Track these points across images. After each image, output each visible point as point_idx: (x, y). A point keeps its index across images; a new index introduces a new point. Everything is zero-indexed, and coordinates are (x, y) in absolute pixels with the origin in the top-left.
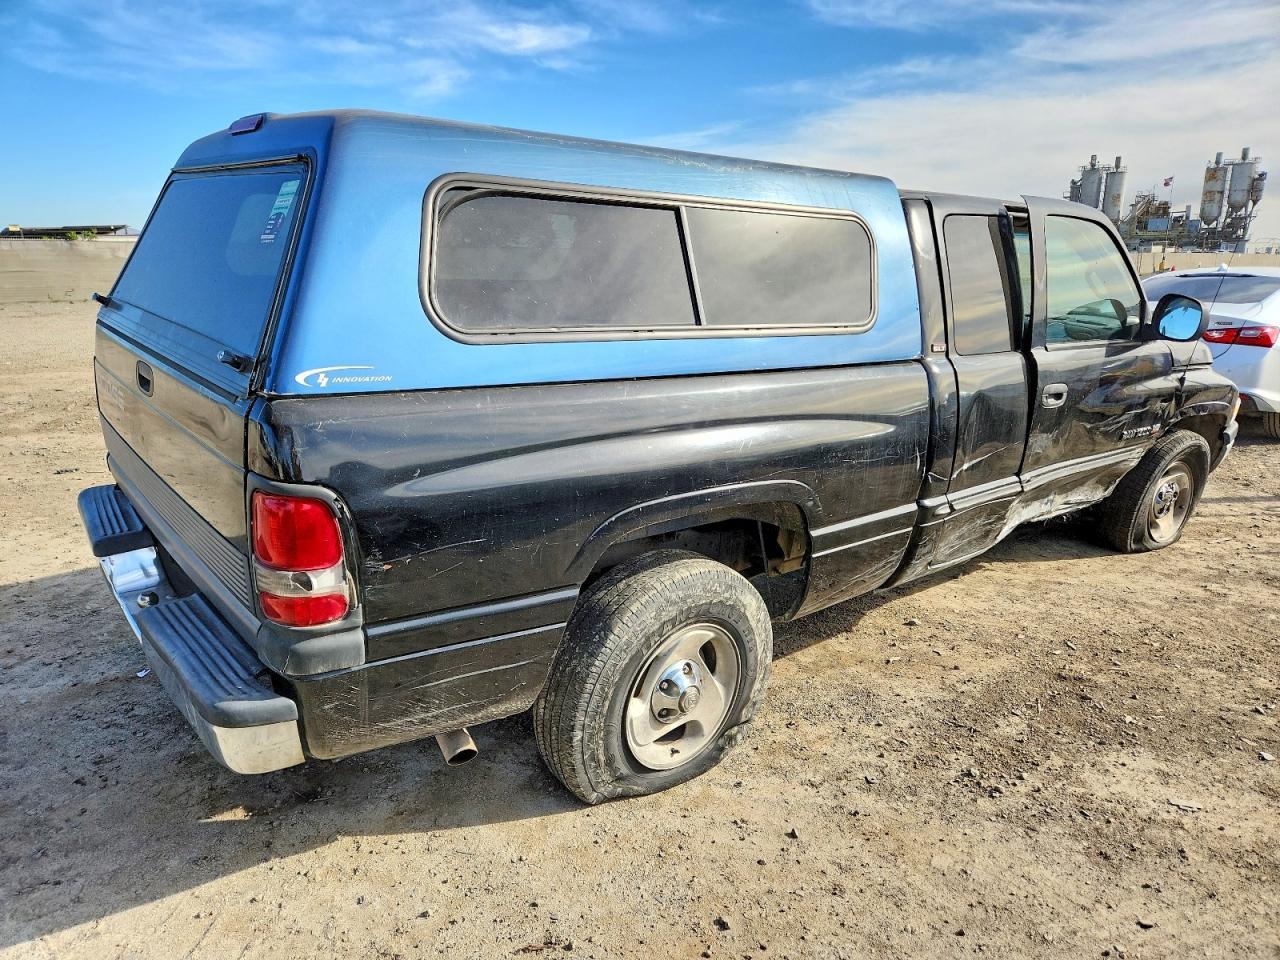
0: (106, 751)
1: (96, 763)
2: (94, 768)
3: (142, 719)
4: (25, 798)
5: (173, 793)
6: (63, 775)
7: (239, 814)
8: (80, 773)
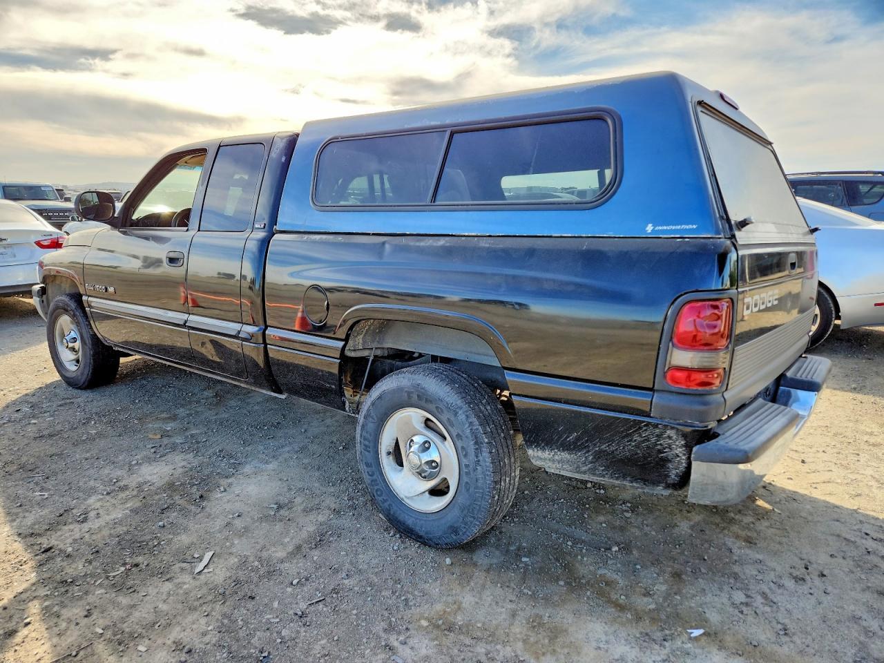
0: (790, 584)
1: (803, 580)
2: (807, 578)
3: (745, 589)
4: (864, 590)
5: (778, 532)
6: (830, 589)
7: (760, 503)
8: (817, 581)
